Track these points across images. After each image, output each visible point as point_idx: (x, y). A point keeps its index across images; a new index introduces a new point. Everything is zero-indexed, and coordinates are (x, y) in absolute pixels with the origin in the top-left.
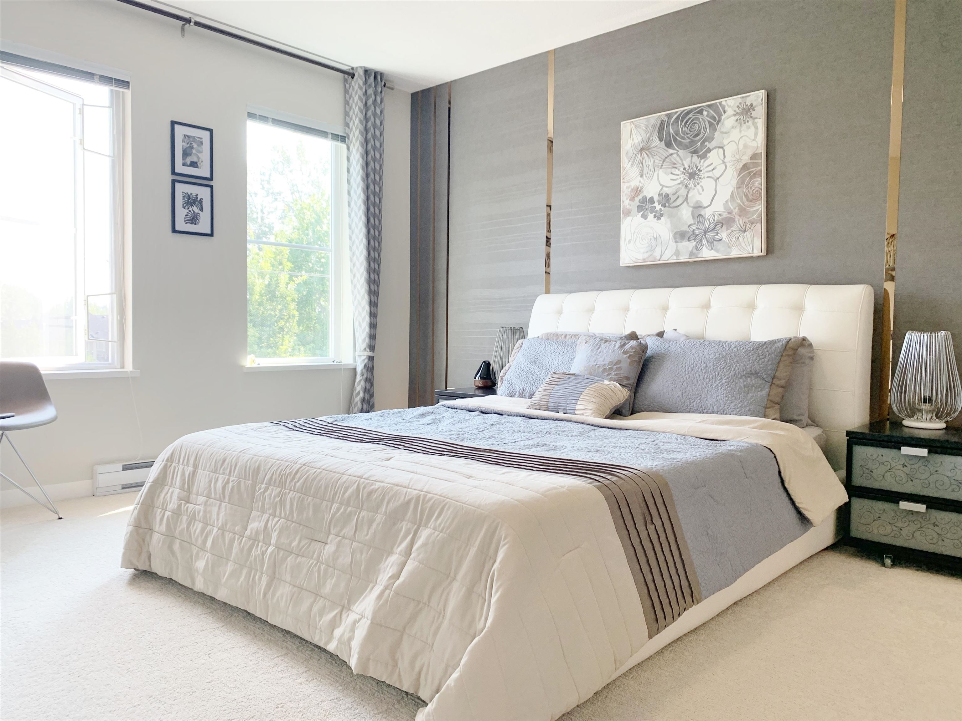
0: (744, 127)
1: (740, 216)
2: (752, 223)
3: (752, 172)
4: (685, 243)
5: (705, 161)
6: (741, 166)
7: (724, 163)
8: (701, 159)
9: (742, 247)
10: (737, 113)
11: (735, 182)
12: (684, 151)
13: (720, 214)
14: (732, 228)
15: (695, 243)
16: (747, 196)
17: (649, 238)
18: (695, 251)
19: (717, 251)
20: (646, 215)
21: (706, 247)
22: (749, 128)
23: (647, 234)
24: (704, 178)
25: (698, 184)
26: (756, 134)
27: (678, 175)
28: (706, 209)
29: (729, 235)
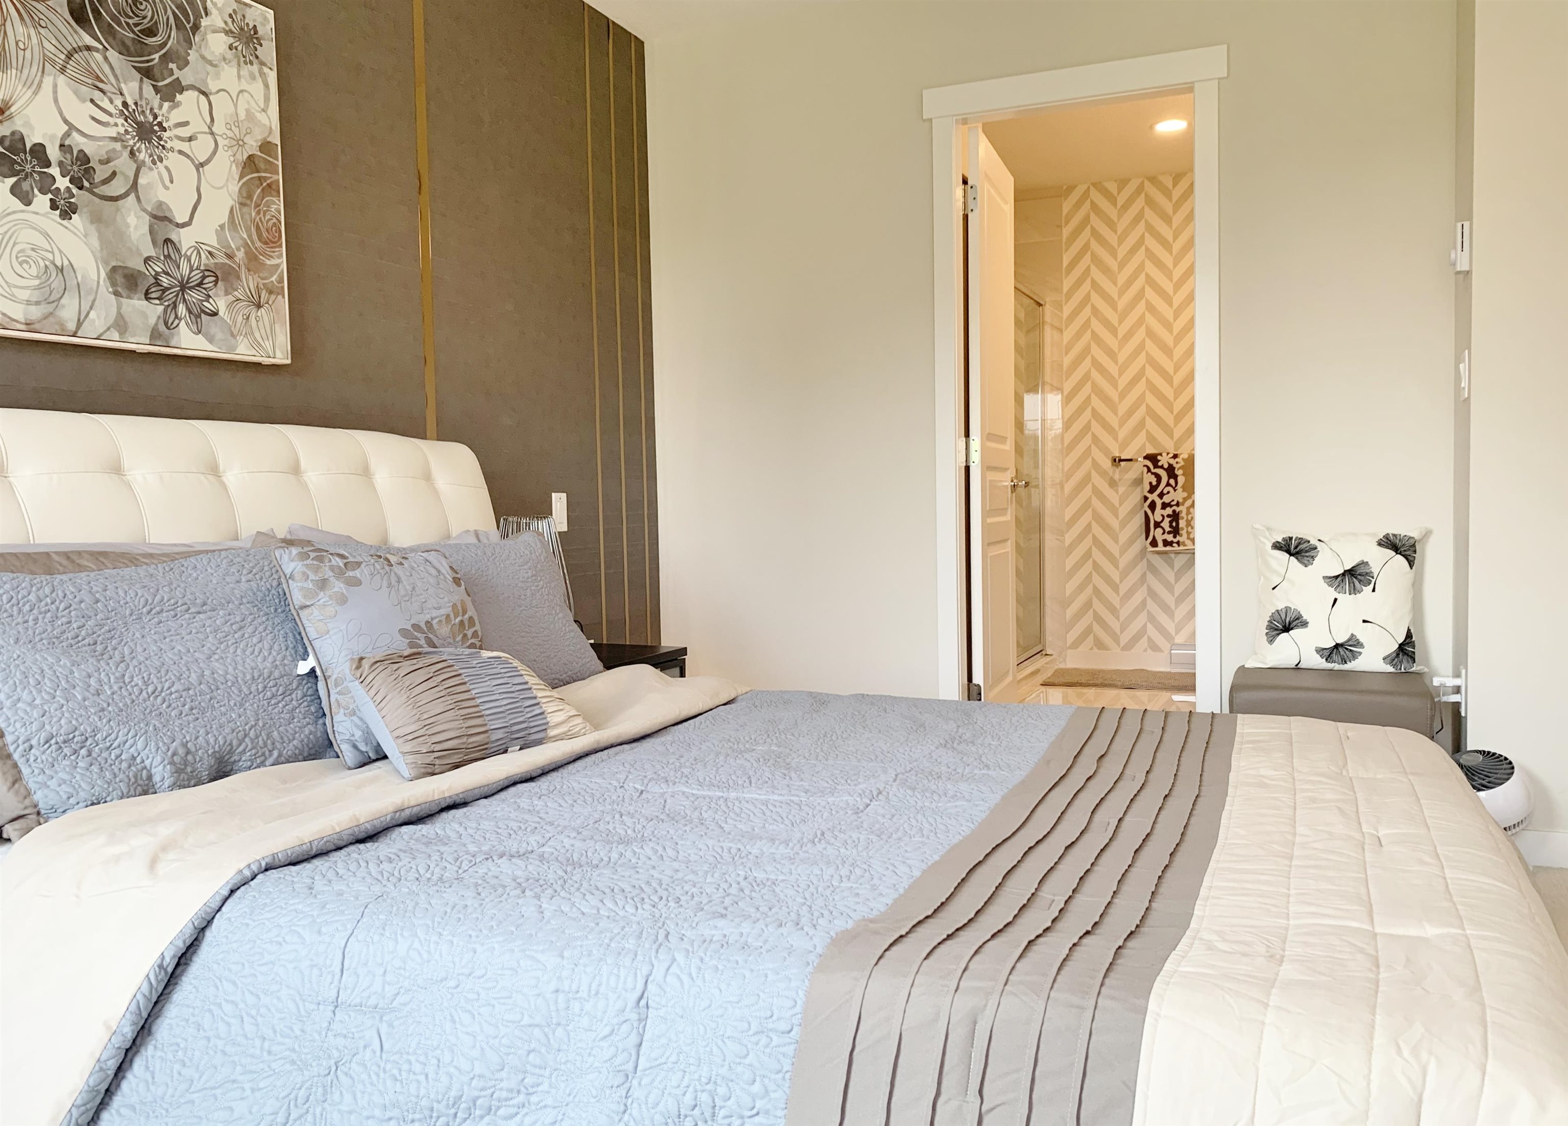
0: (246, 70)
1: (249, 270)
2: (271, 292)
3: (265, 178)
4: (139, 303)
5: (171, 108)
6: (245, 157)
7: (212, 133)
8: (163, 99)
9: (255, 338)
10: (232, 32)
11: (234, 187)
12: (121, 56)
13: (210, 253)
14: (236, 293)
15: (161, 308)
16: (258, 228)
17: (42, 264)
18: (162, 328)
19: (211, 340)
20: (27, 192)
21: (187, 324)
22: (253, 78)
23: (33, 249)
24: (172, 150)
25: (161, 160)
26: (267, 99)
27: (110, 115)
28: (182, 231)
29: (229, 306)
